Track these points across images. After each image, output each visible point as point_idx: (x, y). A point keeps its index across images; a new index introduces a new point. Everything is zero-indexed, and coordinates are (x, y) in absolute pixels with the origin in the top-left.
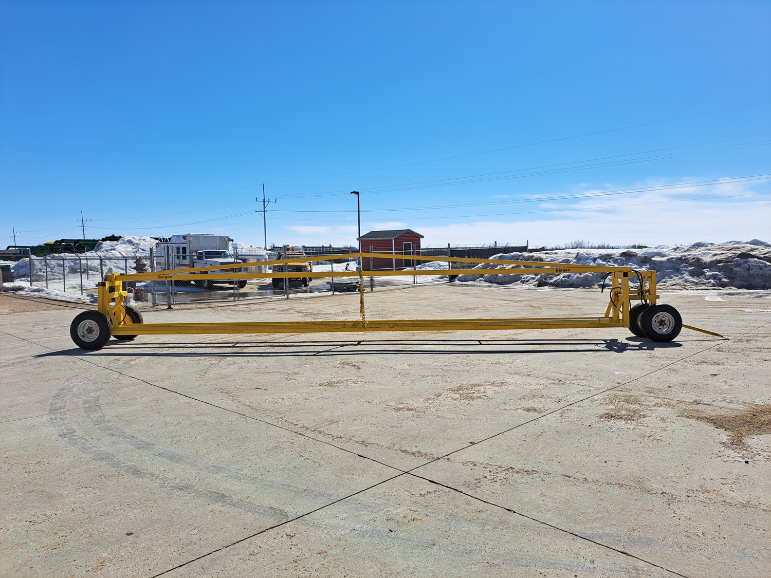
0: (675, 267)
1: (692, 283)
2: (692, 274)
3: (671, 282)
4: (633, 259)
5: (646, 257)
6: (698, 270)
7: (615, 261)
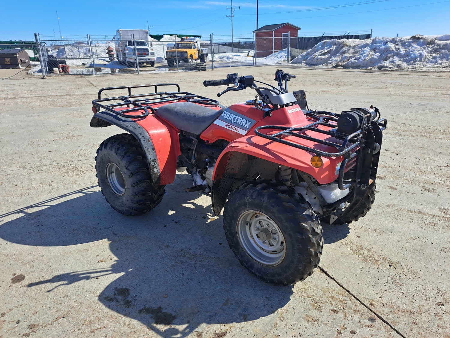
5: (432, 40)
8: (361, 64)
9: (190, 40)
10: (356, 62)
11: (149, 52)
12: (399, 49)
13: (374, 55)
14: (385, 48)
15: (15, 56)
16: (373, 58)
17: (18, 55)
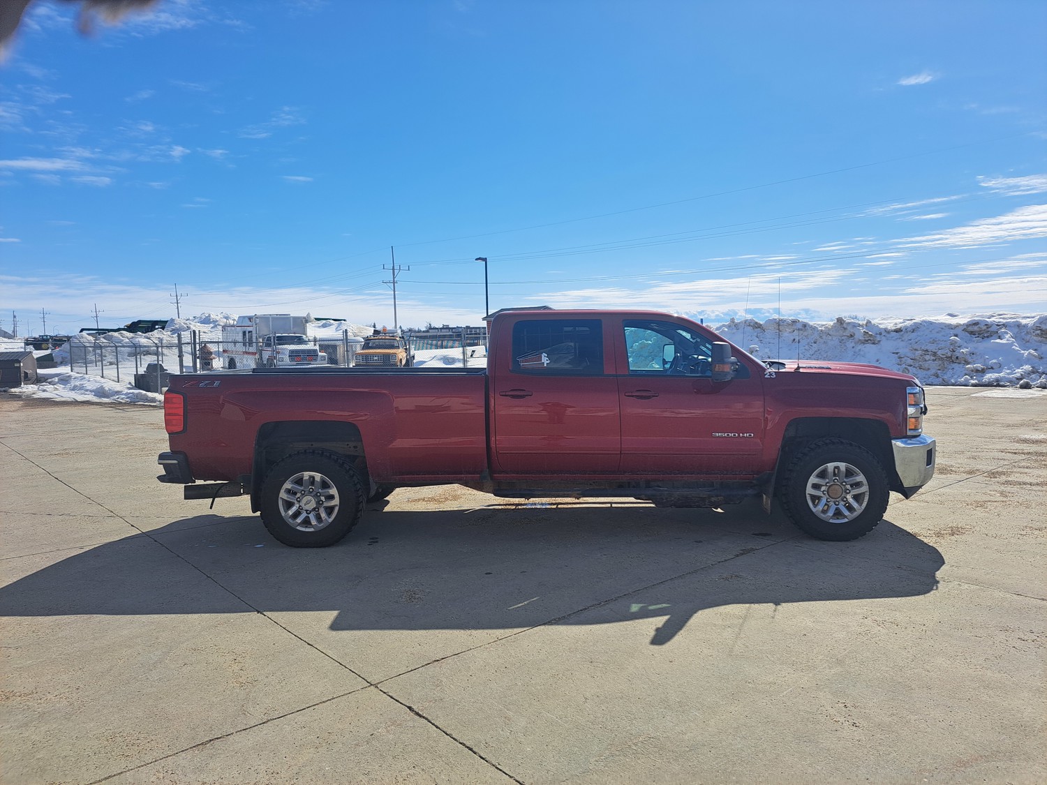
9: (391, 335)
11: (317, 355)
15: (16, 365)
17: (22, 365)
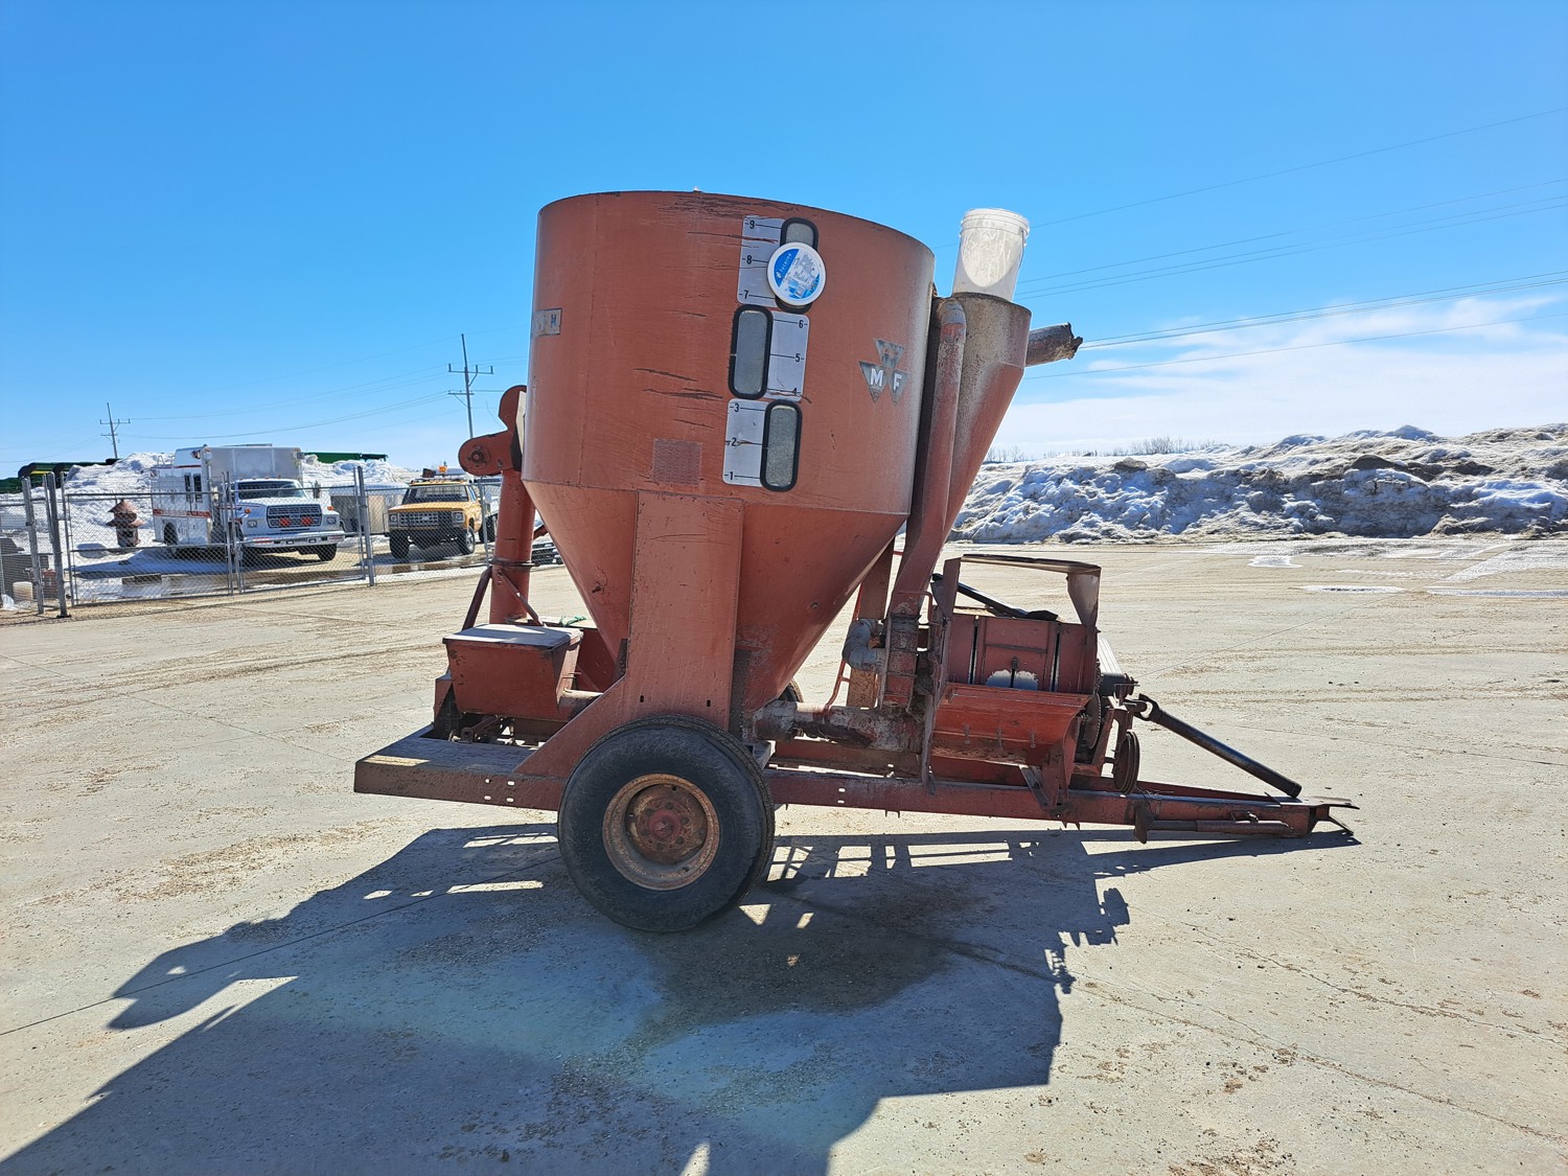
0: (1223, 492)
1: (1253, 527)
2: (1256, 507)
3: (1210, 526)
4: (1137, 476)
5: (1163, 473)
6: (1269, 497)
7: (1100, 484)
8: (1014, 532)
9: (454, 477)
10: (999, 528)
11: (321, 515)
12: (1095, 494)
13: (1037, 509)
14: (1061, 493)
16: (1040, 516)
